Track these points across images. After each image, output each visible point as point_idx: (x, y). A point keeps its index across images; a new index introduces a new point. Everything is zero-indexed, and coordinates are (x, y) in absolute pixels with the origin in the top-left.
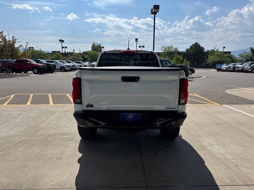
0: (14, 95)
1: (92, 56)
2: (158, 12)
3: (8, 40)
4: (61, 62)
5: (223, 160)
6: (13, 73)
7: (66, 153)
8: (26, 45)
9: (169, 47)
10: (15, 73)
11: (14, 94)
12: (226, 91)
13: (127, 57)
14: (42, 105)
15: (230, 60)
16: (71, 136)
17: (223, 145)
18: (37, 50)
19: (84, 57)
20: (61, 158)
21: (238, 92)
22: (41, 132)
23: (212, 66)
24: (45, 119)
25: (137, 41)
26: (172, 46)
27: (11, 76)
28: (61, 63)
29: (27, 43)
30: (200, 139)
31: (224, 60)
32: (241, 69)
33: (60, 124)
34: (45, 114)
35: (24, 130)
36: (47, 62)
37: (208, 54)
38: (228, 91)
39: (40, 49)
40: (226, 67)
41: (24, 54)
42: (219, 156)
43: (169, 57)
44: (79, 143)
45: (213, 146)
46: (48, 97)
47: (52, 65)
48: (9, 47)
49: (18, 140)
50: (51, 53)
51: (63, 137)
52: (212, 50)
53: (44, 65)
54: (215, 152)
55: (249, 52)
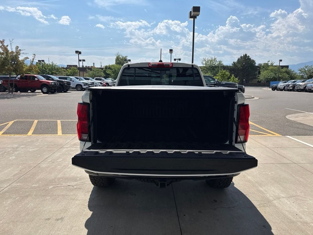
0: (13, 122)
1: (115, 71)
2: (198, 15)
3: (10, 51)
4: (77, 78)
5: (299, 224)
6: (17, 92)
7: (70, 210)
8: (33, 58)
9: (212, 60)
10: (19, 92)
11: (13, 120)
12: (287, 117)
13: (159, 72)
14: (48, 135)
15: (289, 76)
16: (81, 182)
17: (295, 198)
18: (48, 63)
19: (106, 73)
20: (62, 219)
21: (304, 117)
22: (40, 175)
23: (266, 83)
24: (48, 156)
25: (171, 52)
26: (215, 59)
27: (14, 97)
28: (78, 80)
29: (35, 54)
30: (261, 189)
31: (280, 76)
32: (302, 88)
33: (67, 163)
34: (50, 148)
35: (17, 172)
36: (60, 78)
37: (260, 68)
38: (290, 117)
39: (52, 62)
40: (283, 85)
41: (30, 69)
42: (292, 218)
43: (211, 72)
44: (90, 193)
45: (281, 199)
46: (57, 124)
47: (65, 82)
48: (12, 60)
49: (7, 188)
50: (65, 67)
51: (69, 184)
52: (265, 63)
53: (55, 83)
54: (286, 211)
55: (311, 66)
